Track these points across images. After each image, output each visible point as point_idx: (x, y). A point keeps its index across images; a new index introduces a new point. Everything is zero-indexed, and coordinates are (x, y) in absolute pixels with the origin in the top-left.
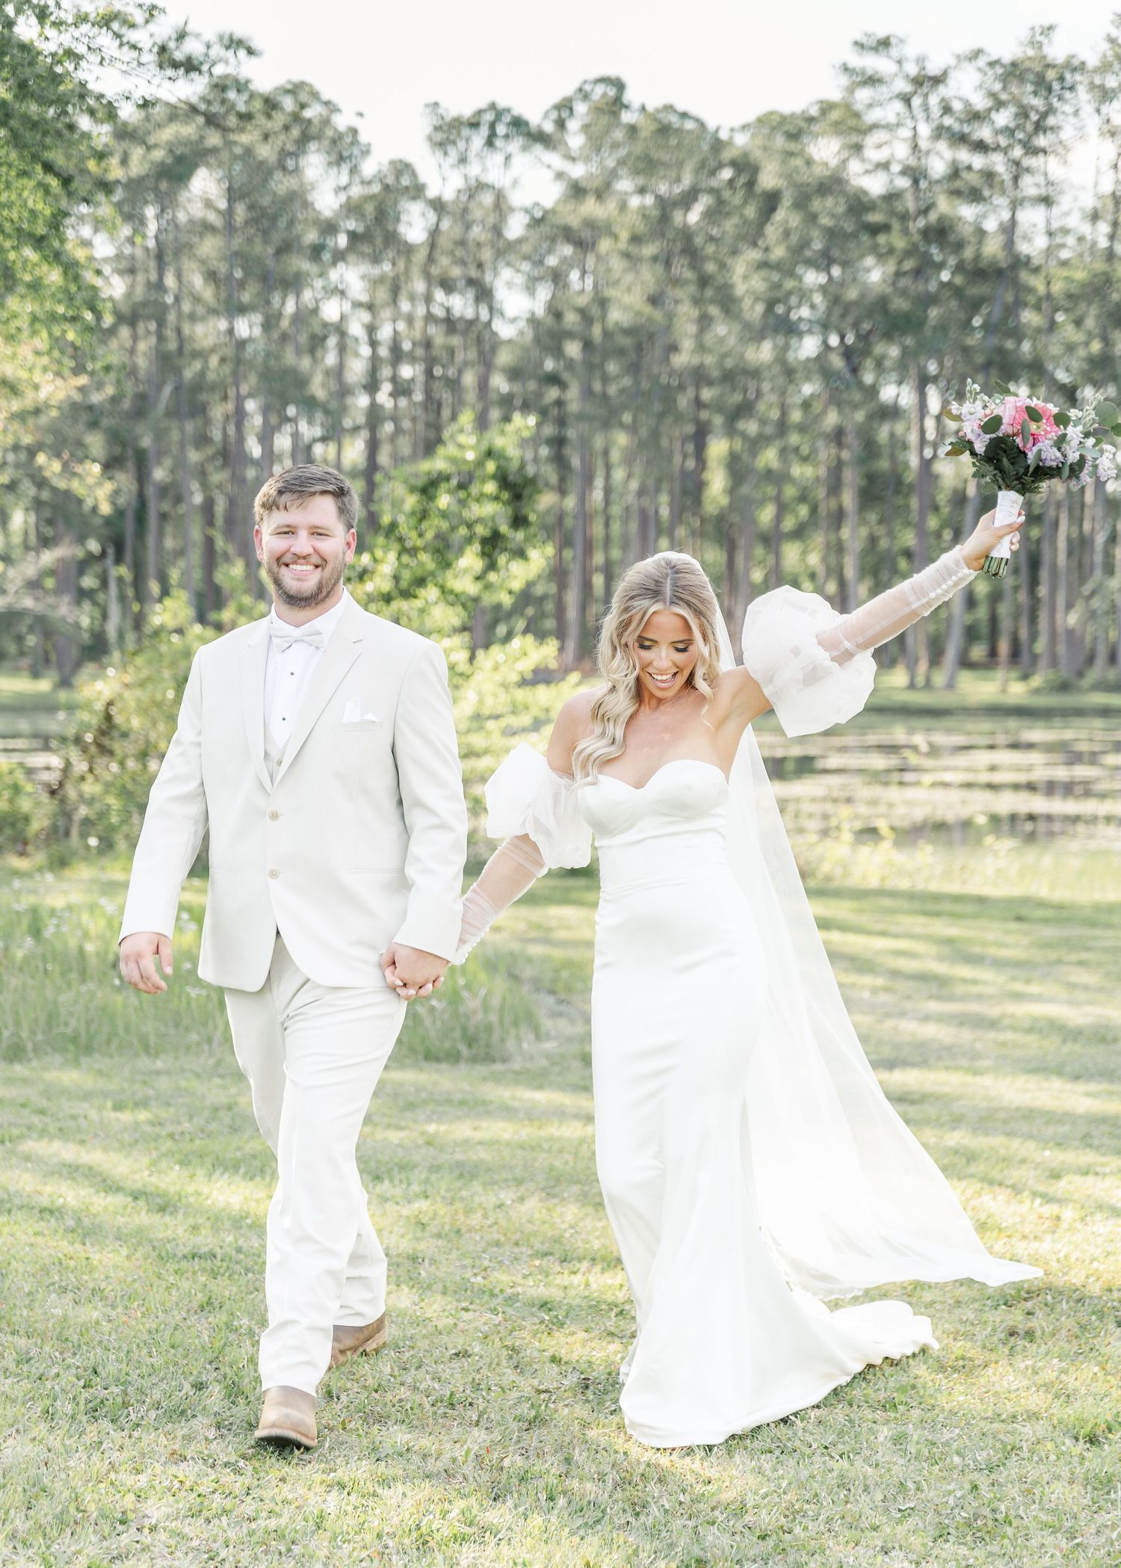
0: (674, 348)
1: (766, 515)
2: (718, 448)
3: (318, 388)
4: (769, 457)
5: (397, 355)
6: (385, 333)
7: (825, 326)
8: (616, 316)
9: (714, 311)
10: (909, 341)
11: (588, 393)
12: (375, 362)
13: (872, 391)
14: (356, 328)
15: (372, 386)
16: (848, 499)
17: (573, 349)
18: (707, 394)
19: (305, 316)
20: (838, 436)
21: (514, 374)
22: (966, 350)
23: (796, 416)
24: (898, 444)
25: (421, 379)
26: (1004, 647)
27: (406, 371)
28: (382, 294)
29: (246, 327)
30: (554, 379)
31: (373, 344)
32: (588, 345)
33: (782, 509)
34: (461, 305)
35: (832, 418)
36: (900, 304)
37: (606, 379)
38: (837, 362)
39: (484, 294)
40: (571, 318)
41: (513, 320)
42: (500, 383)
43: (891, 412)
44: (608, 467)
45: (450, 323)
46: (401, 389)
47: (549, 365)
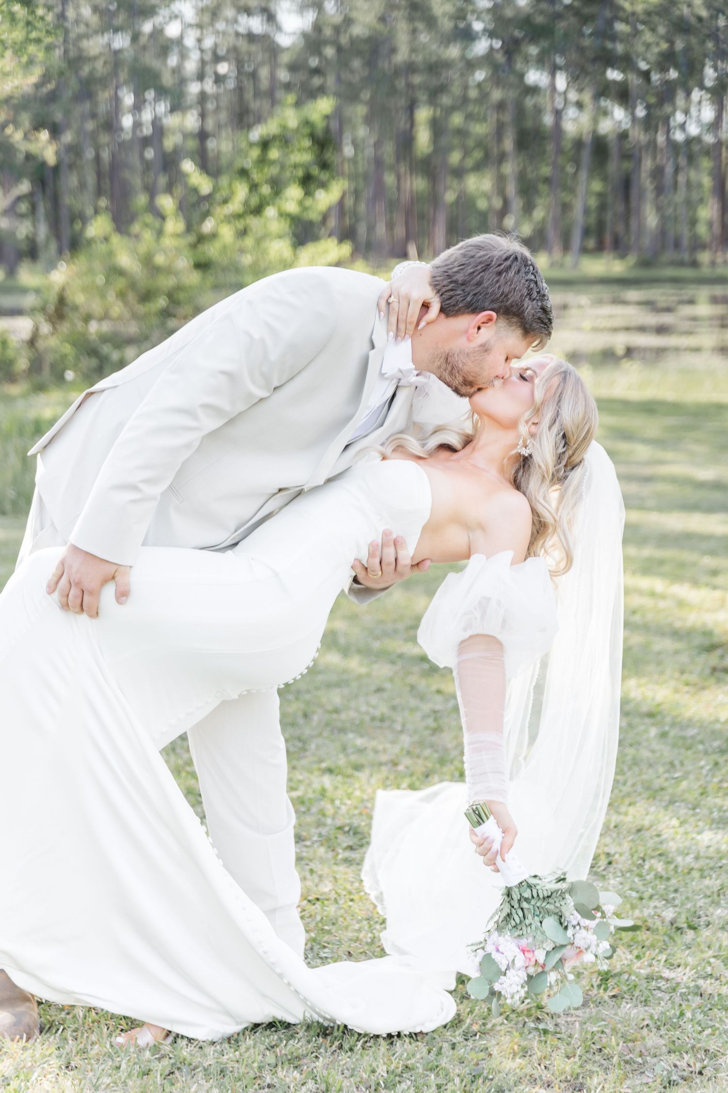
0: (393, 50)
1: (455, 158)
2: (423, 114)
3: (167, 80)
4: (457, 119)
5: (217, 59)
6: (208, 43)
7: (492, 34)
8: (357, 30)
9: (420, 26)
10: (545, 44)
11: (339, 80)
12: (203, 63)
13: (521, 76)
14: (190, 41)
15: (201, 77)
16: (508, 144)
17: (329, 52)
18: (417, 79)
19: (158, 32)
20: (501, 106)
21: (293, 68)
22: (581, 50)
23: (473, 93)
24: (538, 111)
25: (233, 74)
26: (608, 239)
27: (223, 68)
28: (206, 18)
29: (121, 41)
30: (317, 71)
31: (202, 51)
32: (339, 49)
33: (467, 153)
34: (256, 24)
35: (497, 95)
36: (539, 19)
37: (352, 71)
38: (500, 58)
39: (270, 17)
40: (328, 32)
41: (290, 34)
42: (283, 75)
43: (534, 90)
44: (354, 128)
45: (251, 37)
46: (219, 79)
47: (314, 62)
